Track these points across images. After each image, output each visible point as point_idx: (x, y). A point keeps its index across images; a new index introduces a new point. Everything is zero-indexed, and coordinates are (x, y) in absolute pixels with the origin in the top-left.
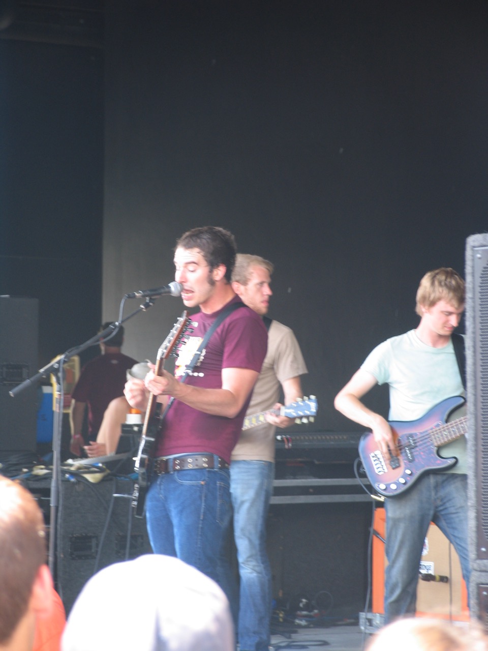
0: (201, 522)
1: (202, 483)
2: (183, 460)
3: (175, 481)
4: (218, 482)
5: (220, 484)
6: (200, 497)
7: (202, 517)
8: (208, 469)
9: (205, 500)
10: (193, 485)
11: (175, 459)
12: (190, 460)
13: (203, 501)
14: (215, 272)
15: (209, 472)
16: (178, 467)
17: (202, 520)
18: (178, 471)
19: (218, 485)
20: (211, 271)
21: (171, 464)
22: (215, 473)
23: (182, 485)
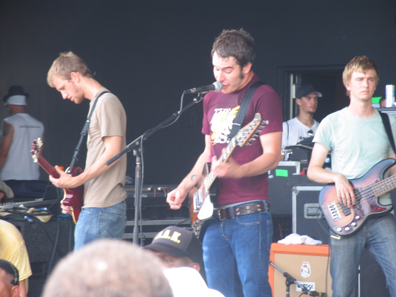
0: (260, 251)
1: (259, 223)
2: (242, 208)
3: (237, 224)
4: (268, 221)
5: (269, 222)
6: (258, 234)
7: (260, 248)
8: (261, 212)
9: (261, 235)
10: (253, 226)
11: (235, 208)
12: (248, 207)
13: (260, 236)
14: (244, 69)
15: (262, 214)
16: (238, 214)
17: (261, 250)
18: (239, 216)
19: (268, 223)
20: (242, 69)
21: (232, 212)
22: (266, 214)
23: (244, 226)
